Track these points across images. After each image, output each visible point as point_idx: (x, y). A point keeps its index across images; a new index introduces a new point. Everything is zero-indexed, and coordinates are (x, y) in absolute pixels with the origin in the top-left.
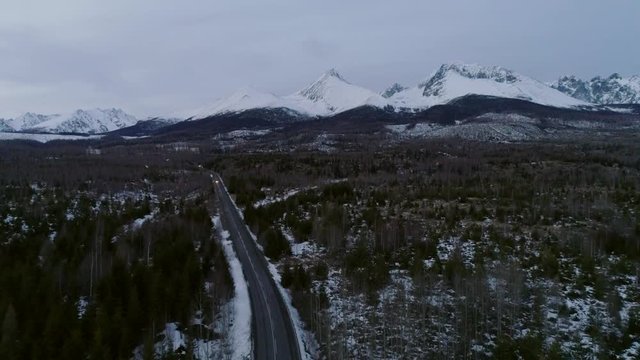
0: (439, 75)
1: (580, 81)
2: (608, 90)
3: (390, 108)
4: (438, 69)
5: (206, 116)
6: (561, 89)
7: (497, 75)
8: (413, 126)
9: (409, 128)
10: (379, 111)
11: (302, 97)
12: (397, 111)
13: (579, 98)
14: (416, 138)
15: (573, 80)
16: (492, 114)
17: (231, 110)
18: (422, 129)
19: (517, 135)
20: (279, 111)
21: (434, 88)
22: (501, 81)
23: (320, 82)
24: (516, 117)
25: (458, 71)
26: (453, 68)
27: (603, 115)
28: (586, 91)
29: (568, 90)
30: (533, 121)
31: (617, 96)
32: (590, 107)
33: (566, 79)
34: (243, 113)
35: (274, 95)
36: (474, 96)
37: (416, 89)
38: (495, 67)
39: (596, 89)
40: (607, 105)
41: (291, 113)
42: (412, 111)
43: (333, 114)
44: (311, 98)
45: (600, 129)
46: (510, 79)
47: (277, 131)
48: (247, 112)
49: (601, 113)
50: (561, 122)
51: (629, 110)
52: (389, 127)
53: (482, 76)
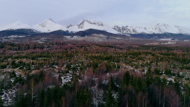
0: (83, 22)
1: (119, 27)
2: (125, 30)
3: (68, 31)
4: (83, 21)
5: (2, 30)
6: (115, 29)
7: (98, 24)
8: (73, 37)
9: (71, 37)
10: (64, 32)
11: (39, 26)
12: (70, 32)
13: (119, 32)
14: (73, 40)
15: (117, 27)
16: (95, 34)
17: (12, 28)
18: (75, 38)
19: (100, 40)
20: (30, 30)
21: (81, 26)
22: (99, 25)
23: (46, 22)
24: (102, 35)
25: (88, 22)
26: (87, 21)
27: (124, 36)
28: (120, 30)
29: (116, 29)
30: (106, 37)
31: (127, 31)
32: (121, 34)
33: (116, 26)
34: (17, 30)
35: (29, 25)
36: (92, 29)
37: (76, 26)
38: (98, 22)
39: (123, 29)
40: (125, 34)
41: (34, 31)
42: (74, 33)
43: (49, 32)
44: (42, 26)
45: (122, 40)
46: (102, 25)
47: (28, 36)
48: (18, 30)
49: (123, 35)
50: (113, 37)
51: (129, 35)
52: (65, 37)
53: (94, 24)
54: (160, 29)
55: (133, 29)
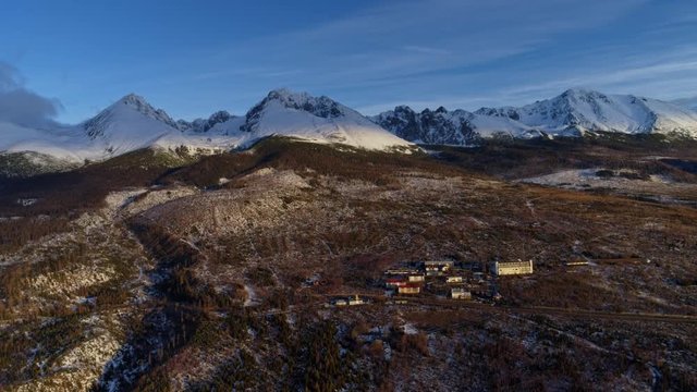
1: (412, 112)
2: (434, 124)
22: (325, 113)
25: (282, 101)
26: (277, 97)
39: (425, 122)
46: (335, 112)
53: (308, 108)
54: (570, 117)
55: (462, 119)
